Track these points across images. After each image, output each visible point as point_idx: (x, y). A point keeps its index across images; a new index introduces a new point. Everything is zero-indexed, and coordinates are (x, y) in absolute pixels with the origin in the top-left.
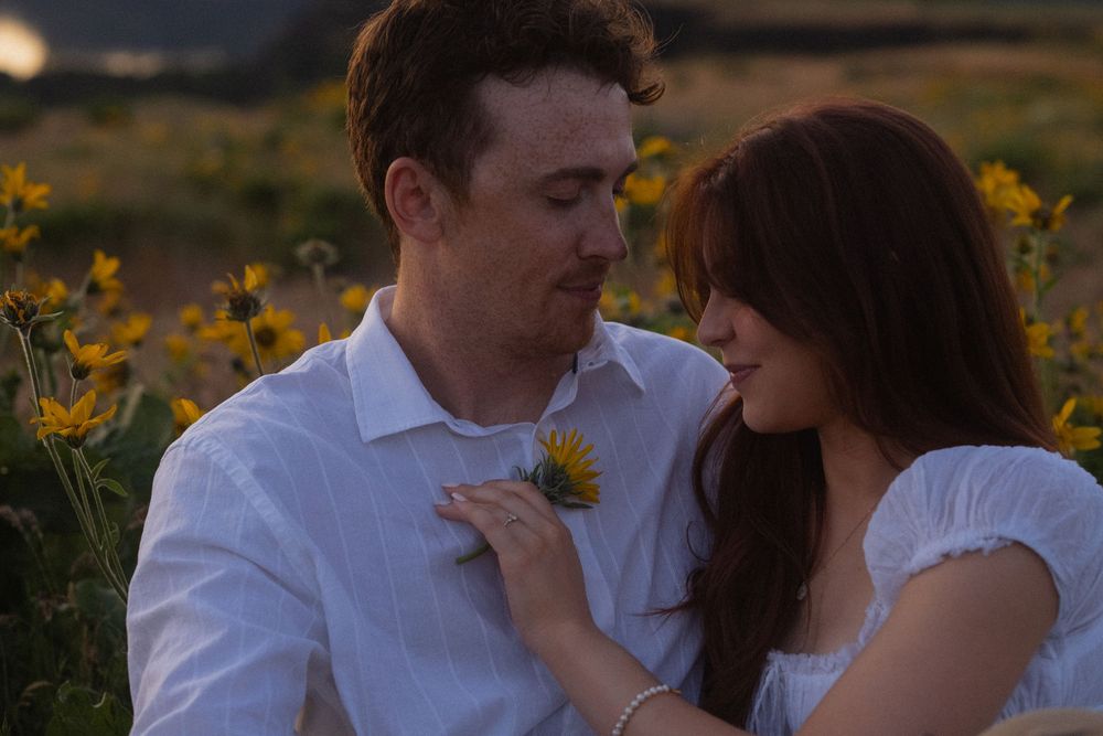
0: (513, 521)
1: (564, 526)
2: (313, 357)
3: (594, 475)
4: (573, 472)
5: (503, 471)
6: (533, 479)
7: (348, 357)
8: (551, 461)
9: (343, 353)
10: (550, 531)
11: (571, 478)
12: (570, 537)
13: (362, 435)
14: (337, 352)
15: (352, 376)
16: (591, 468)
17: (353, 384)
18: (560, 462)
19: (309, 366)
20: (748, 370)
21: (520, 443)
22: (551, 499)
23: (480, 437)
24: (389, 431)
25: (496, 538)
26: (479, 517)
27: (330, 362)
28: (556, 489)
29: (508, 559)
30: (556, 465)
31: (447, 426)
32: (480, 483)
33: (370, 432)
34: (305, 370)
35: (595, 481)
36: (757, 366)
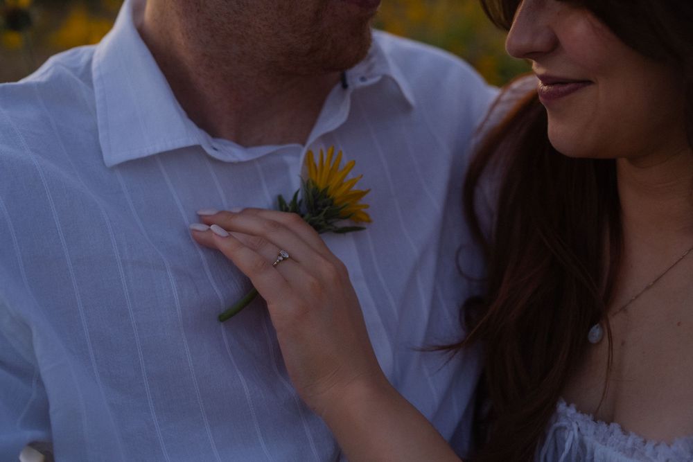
0: (284, 259)
1: (339, 260)
2: (56, 64)
3: (361, 194)
4: (338, 194)
5: (265, 198)
6: (294, 208)
7: (94, 65)
8: (311, 186)
9: (89, 63)
10: (326, 269)
11: (336, 202)
12: (346, 273)
13: (106, 157)
14: (84, 59)
15: (97, 89)
16: (355, 188)
17: (98, 97)
18: (322, 186)
19: (48, 75)
20: (572, 86)
21: (285, 168)
22: (318, 228)
23: (240, 163)
24: (136, 154)
25: (265, 283)
26: (244, 259)
27: (75, 70)
28: (321, 216)
29: (280, 308)
30: (317, 188)
31: (204, 152)
32: (238, 210)
33: (115, 154)
34: (44, 79)
35: (364, 200)
36: (586, 82)
